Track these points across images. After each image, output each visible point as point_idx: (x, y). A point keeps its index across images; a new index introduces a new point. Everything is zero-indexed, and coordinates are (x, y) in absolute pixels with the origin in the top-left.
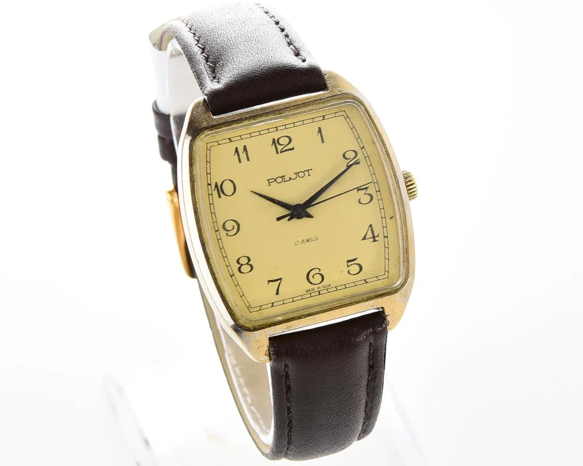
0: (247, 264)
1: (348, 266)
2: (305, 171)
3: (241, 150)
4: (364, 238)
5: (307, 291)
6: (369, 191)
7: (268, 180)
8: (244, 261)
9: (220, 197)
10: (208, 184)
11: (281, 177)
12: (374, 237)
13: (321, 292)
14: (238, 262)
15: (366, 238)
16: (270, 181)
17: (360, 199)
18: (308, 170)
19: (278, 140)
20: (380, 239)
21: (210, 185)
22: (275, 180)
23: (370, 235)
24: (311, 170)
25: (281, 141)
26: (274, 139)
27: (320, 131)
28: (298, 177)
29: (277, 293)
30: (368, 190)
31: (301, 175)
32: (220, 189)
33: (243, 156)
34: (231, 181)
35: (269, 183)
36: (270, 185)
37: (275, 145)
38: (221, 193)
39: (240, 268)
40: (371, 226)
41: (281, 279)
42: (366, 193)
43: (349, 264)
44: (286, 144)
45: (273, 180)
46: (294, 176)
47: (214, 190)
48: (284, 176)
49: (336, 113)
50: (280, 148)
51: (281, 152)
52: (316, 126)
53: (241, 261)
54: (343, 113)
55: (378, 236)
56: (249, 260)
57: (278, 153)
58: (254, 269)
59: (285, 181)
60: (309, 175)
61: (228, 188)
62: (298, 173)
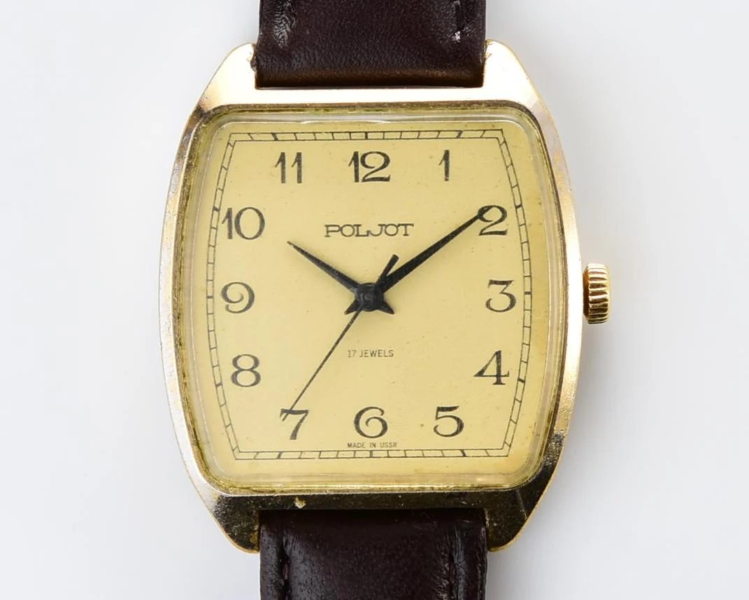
0: (251, 370)
1: (437, 418)
2: (399, 225)
3: (290, 160)
4: (481, 374)
5: (349, 446)
6: (509, 289)
7: (327, 226)
8: (246, 363)
9: (230, 237)
10: (215, 209)
11: (352, 227)
12: (498, 376)
13: (375, 454)
14: (235, 362)
15: (484, 374)
16: (330, 229)
17: (490, 300)
18: (406, 225)
19: (364, 156)
20: (510, 382)
21: (218, 210)
22: (341, 229)
23: (492, 370)
24: (412, 225)
25: (368, 161)
26: (356, 154)
27: (446, 156)
28: (383, 232)
29: (294, 436)
30: (510, 285)
31: (391, 230)
32: (233, 222)
33: (291, 172)
34: (257, 211)
35: (328, 232)
36: (328, 236)
37: (356, 166)
38: (234, 229)
39: (236, 373)
40: (498, 354)
41: (306, 412)
42: (505, 291)
43: (441, 414)
44: (376, 168)
45: (337, 229)
46: (377, 230)
47: (223, 222)
48: (358, 226)
49: (484, 131)
50: (363, 171)
51: (364, 180)
52: (441, 146)
53: (241, 363)
54: (498, 134)
55: (505, 376)
56: (257, 362)
57: (357, 180)
58: (261, 382)
59: (358, 235)
60: (406, 235)
61: (249, 223)
62: (386, 226)
